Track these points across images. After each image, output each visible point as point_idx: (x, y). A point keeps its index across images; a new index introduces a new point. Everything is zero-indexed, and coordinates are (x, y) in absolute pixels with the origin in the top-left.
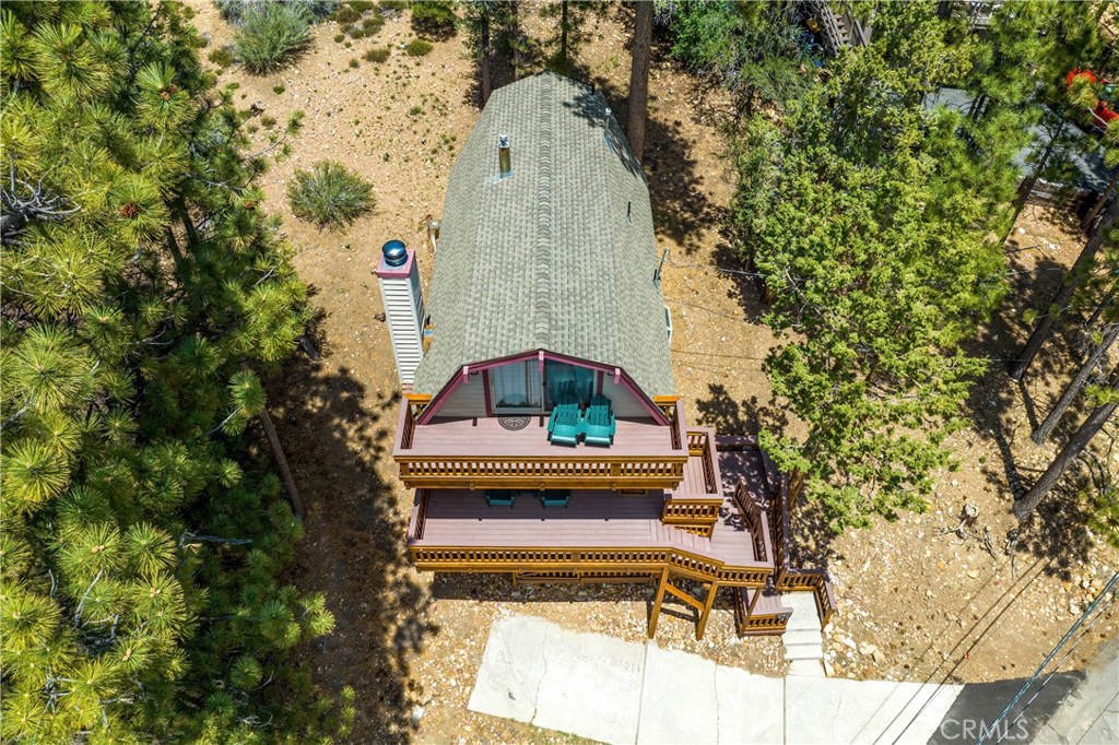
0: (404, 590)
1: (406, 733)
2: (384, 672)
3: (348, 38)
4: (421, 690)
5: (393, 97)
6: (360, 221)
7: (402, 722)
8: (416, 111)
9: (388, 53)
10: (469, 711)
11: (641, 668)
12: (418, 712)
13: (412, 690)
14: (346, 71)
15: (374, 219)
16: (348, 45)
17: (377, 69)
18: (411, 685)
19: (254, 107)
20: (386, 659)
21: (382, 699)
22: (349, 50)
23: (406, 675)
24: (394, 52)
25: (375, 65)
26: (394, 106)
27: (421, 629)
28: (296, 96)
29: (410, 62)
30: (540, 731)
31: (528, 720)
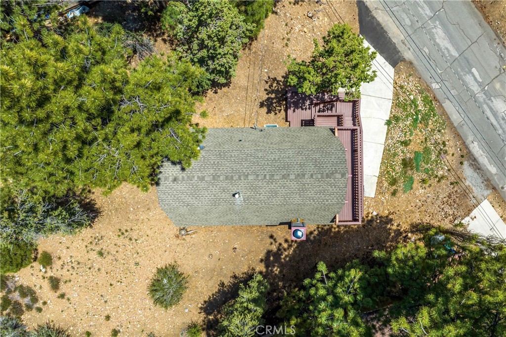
1: (380, 217)
3: (39, 304)
5: (90, 268)
6: (181, 270)
7: (377, 218)
8: (101, 254)
9: (51, 278)
10: (375, 197)
12: (374, 214)
13: (368, 216)
14: (69, 299)
15: (179, 263)
16: (45, 303)
17: (66, 282)
21: (371, 226)
22: (49, 302)
23: (364, 219)
24: (50, 274)
25: (62, 284)
26: (96, 266)
28: (92, 323)
29: (57, 264)
30: (380, 174)
31: (377, 178)
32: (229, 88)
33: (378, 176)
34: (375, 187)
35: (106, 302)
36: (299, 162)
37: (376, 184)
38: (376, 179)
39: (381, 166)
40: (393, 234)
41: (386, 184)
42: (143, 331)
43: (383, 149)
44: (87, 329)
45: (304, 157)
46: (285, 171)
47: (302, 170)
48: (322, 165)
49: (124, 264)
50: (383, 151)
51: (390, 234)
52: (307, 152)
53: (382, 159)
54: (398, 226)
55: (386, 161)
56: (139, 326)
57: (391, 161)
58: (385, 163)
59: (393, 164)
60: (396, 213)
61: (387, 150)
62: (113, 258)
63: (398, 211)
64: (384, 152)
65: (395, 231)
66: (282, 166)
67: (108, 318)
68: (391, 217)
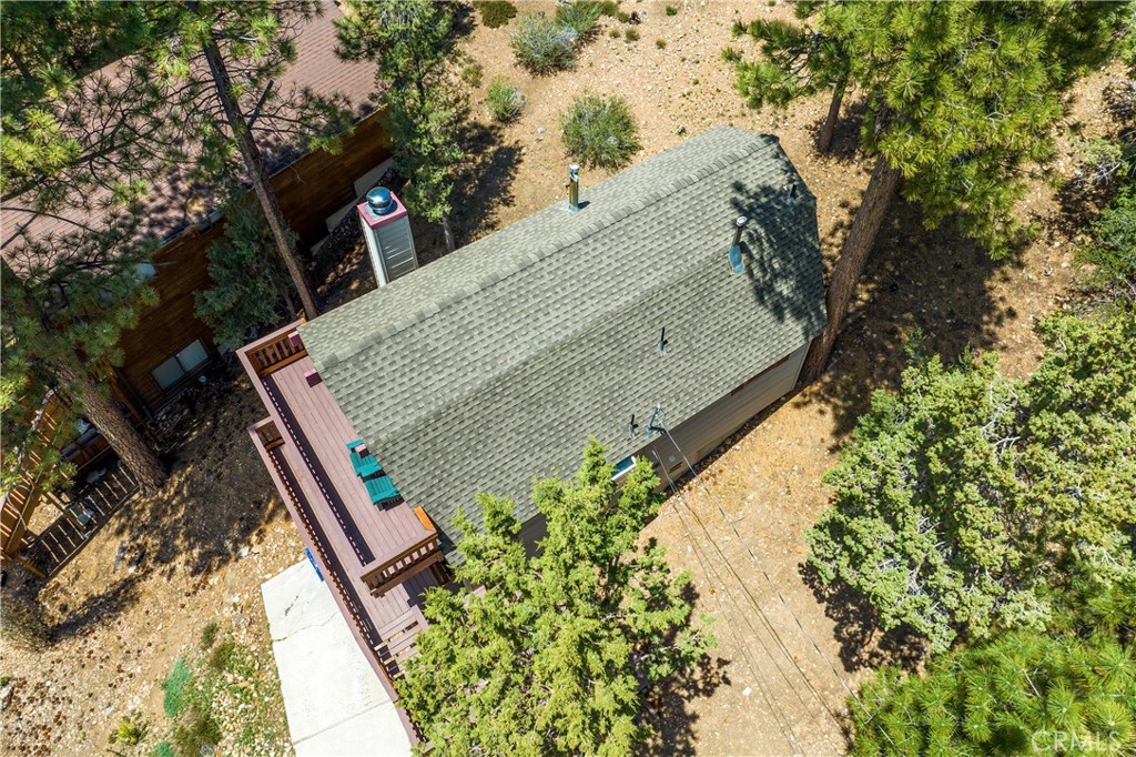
1: (230, 556)
2: (259, 505)
4: (261, 541)
7: (236, 549)
10: (259, 586)
11: (369, 706)
12: (244, 551)
13: (257, 535)
18: (261, 532)
20: (269, 501)
21: (241, 519)
23: (267, 523)
30: (270, 652)
31: (274, 637)
32: (800, 565)
33: (275, 645)
34: (268, 614)
35: (684, 60)
36: (477, 339)
37: (270, 621)
38: (275, 633)
39: (277, 677)
40: (178, 542)
41: (242, 637)
42: (591, 65)
43: (291, 730)
44: (678, 17)
45: (472, 359)
46: (499, 295)
47: (456, 318)
48: (407, 361)
49: (703, 119)
50: (289, 723)
51: (187, 536)
52: (470, 376)
53: (282, 700)
54: (173, 570)
55: (267, 699)
56: (603, 66)
57: (254, 710)
58: (269, 693)
59: (242, 706)
60: (188, 595)
61: (279, 734)
62: (728, 114)
63: (183, 606)
64: (286, 723)
65: (176, 552)
66: (514, 304)
67: (661, 45)
68: (199, 578)
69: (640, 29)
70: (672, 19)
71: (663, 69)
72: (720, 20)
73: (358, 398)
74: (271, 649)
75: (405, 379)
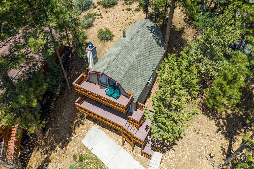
0: (82, 114)
1: (69, 141)
2: (71, 128)
3: (125, 5)
4: (75, 134)
5: (127, 19)
6: (109, 42)
7: (70, 138)
8: (130, 23)
9: (131, 9)
10: (81, 142)
11: (117, 151)
12: (73, 138)
13: (74, 133)
14: (121, 11)
15: (112, 42)
16: (124, 6)
17: (127, 12)
18: (74, 132)
19: (100, 14)
20: (72, 126)
21: (68, 132)
22: (124, 7)
23: (74, 130)
24: (132, 9)
25: (127, 11)
26: (127, 20)
27: (81, 123)
28: (109, 14)
29: (134, 12)
30: (91, 153)
31: (90, 150)
36: (125, 60)
37: (87, 147)
38: (90, 148)
39: (96, 156)
41: (83, 153)
43: (105, 164)
46: (124, 52)
51: (56, 142)
53: (99, 159)
54: (56, 151)
57: (95, 164)
58: (96, 160)
60: (63, 153)
67: (108, 18)
69: (102, 16)
70: (107, 13)
71: (111, 21)
72: (116, 11)
73: (112, 75)
74: (91, 152)
75: (117, 69)
